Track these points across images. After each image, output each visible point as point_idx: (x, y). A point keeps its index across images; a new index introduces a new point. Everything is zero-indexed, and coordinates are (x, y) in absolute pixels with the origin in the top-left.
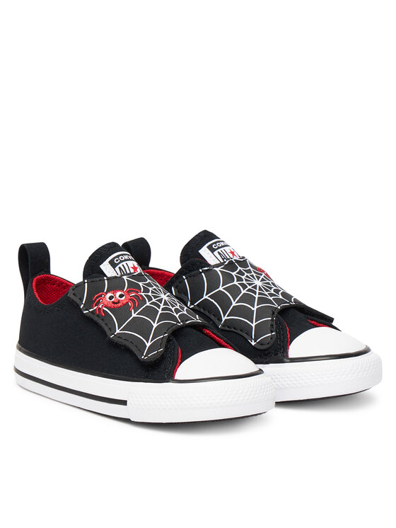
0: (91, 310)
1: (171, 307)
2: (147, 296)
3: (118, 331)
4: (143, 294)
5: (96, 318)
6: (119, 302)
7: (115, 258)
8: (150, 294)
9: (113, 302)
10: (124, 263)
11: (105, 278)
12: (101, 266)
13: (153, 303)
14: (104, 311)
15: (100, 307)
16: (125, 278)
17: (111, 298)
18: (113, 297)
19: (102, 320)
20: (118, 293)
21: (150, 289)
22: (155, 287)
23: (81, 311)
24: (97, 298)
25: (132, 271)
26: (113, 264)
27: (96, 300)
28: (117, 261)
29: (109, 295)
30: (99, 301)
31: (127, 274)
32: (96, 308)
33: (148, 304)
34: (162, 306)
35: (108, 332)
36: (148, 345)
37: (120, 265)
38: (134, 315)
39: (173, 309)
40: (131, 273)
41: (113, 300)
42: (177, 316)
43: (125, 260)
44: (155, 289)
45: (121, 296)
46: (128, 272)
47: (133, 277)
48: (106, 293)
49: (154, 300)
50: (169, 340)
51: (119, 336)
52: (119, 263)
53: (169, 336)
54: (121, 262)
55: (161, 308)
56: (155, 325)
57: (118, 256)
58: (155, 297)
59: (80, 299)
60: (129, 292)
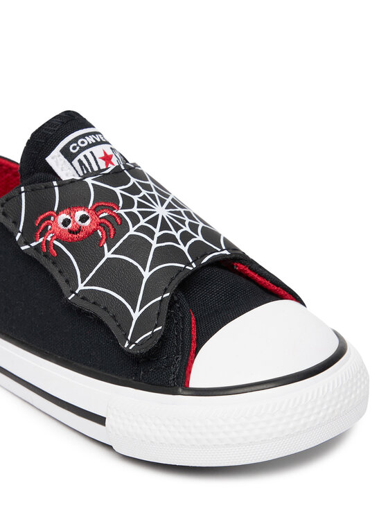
0: (33, 244)
1: (173, 232)
2: (131, 215)
3: (81, 287)
4: (122, 212)
5: (43, 260)
6: (79, 230)
7: (70, 143)
8: (135, 210)
9: (70, 231)
10: (87, 152)
11: (55, 183)
12: (49, 159)
13: (142, 229)
14: (56, 247)
15: (49, 239)
16: (89, 181)
17: (66, 222)
18: (69, 221)
19: (54, 263)
20: (79, 213)
21: (136, 198)
22: (144, 192)
23: (17, 246)
24: (43, 221)
25: (102, 164)
26: (68, 155)
27: (40, 224)
28: (74, 148)
29: (63, 216)
30: (47, 226)
31: (94, 173)
32: (41, 240)
33: (132, 231)
34: (158, 233)
35: (65, 288)
36: (136, 315)
37: (81, 156)
38: (108, 255)
39: (178, 236)
40: (100, 170)
41: (70, 226)
42: (185, 249)
43: (90, 146)
44: (144, 198)
45: (83, 219)
46: (96, 169)
47: (105, 178)
48: (58, 213)
49: (143, 222)
50: (172, 302)
51: (84, 295)
52: (79, 153)
53: (172, 296)
54: (82, 149)
55: (156, 237)
56: (146, 274)
57: (76, 140)
58: (145, 215)
59: (14, 222)
60: (96, 210)
